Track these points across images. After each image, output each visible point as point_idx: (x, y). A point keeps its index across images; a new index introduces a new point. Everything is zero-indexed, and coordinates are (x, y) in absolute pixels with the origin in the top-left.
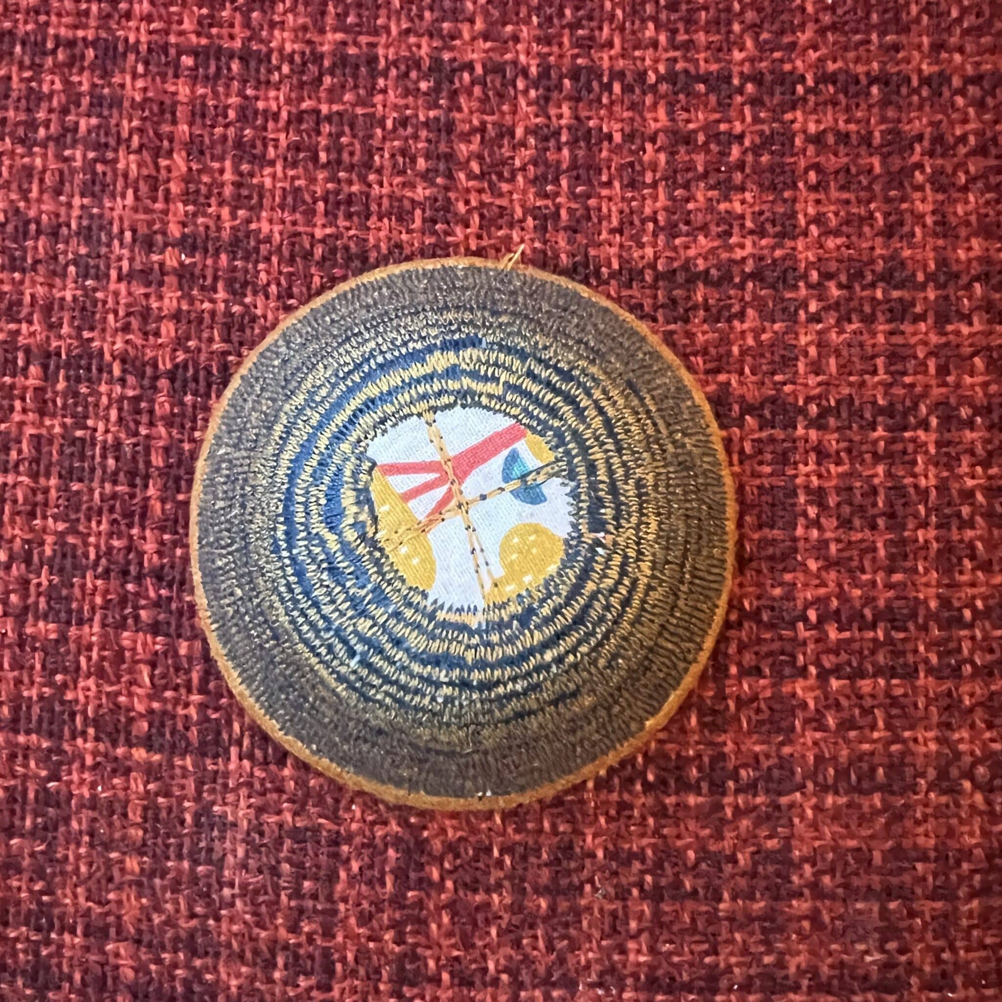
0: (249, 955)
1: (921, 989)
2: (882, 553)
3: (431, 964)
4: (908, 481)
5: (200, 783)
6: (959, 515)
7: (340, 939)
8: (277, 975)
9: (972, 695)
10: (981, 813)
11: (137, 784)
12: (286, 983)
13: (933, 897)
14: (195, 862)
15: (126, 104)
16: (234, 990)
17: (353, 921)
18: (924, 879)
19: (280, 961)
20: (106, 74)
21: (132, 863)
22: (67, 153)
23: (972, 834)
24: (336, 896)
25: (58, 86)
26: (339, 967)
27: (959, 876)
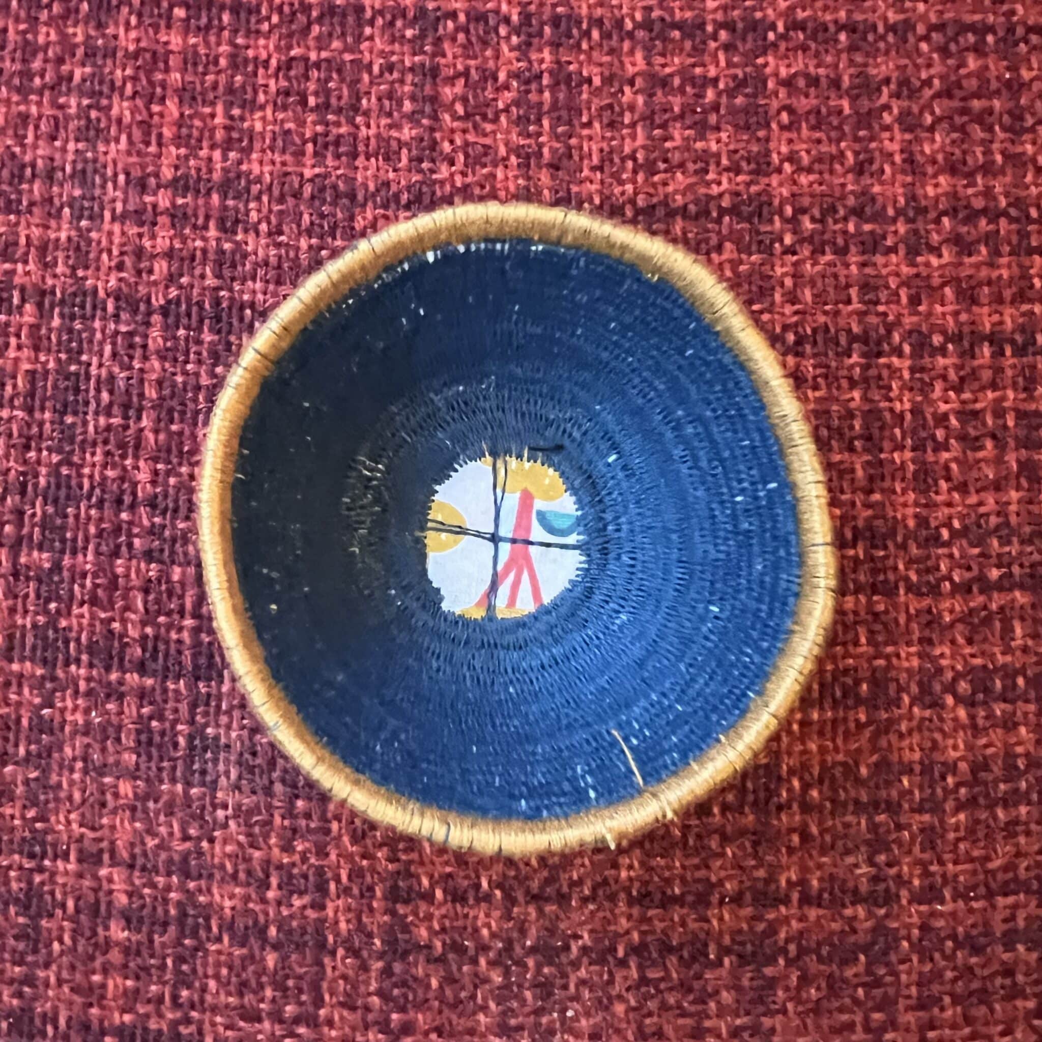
0: (242, 876)
1: (910, 902)
2: (860, 473)
3: (425, 882)
4: (884, 404)
5: (193, 706)
6: (933, 437)
7: (333, 857)
8: (271, 894)
9: (952, 611)
10: (964, 728)
11: (131, 709)
12: (279, 903)
13: (920, 810)
14: (188, 784)
15: (120, 54)
16: (228, 911)
17: (346, 839)
18: (911, 792)
19: (274, 881)
20: (100, 26)
21: (125, 788)
22: (62, 100)
23: (955, 747)
24: (329, 815)
25: (53, 37)
26: (332, 886)
27: (945, 789)
